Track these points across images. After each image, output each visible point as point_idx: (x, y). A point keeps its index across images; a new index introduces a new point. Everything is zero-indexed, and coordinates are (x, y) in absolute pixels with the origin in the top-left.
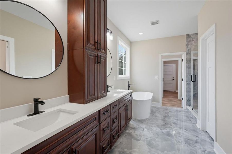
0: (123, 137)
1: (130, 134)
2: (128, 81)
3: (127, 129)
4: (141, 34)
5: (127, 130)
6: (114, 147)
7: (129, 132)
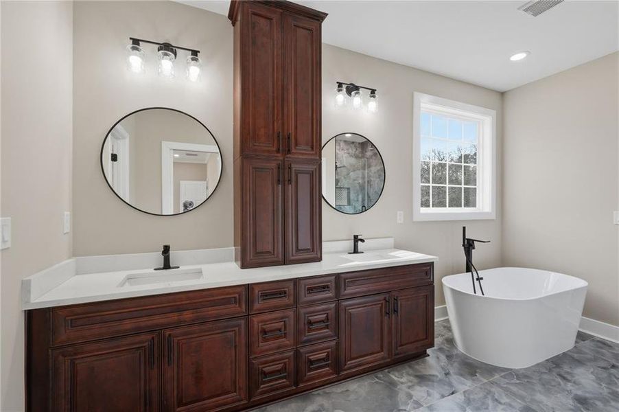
0: (366, 383)
1: (392, 385)
2: (464, 228)
3: (398, 371)
4: (519, 57)
5: (397, 374)
6: (321, 393)
7: (395, 378)
